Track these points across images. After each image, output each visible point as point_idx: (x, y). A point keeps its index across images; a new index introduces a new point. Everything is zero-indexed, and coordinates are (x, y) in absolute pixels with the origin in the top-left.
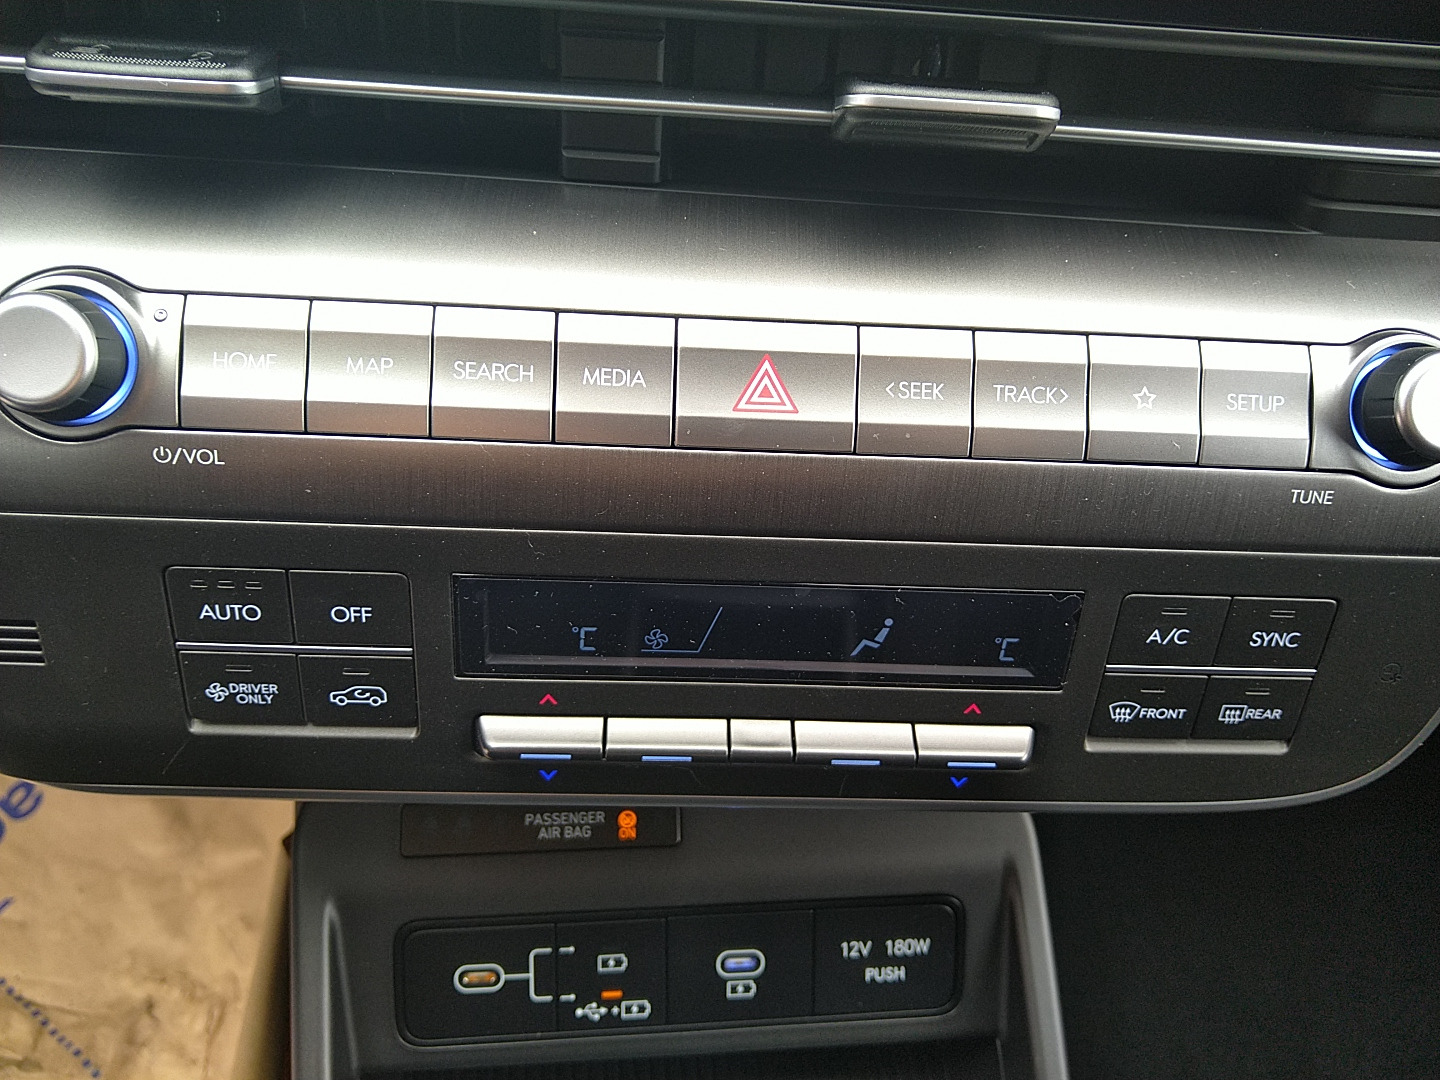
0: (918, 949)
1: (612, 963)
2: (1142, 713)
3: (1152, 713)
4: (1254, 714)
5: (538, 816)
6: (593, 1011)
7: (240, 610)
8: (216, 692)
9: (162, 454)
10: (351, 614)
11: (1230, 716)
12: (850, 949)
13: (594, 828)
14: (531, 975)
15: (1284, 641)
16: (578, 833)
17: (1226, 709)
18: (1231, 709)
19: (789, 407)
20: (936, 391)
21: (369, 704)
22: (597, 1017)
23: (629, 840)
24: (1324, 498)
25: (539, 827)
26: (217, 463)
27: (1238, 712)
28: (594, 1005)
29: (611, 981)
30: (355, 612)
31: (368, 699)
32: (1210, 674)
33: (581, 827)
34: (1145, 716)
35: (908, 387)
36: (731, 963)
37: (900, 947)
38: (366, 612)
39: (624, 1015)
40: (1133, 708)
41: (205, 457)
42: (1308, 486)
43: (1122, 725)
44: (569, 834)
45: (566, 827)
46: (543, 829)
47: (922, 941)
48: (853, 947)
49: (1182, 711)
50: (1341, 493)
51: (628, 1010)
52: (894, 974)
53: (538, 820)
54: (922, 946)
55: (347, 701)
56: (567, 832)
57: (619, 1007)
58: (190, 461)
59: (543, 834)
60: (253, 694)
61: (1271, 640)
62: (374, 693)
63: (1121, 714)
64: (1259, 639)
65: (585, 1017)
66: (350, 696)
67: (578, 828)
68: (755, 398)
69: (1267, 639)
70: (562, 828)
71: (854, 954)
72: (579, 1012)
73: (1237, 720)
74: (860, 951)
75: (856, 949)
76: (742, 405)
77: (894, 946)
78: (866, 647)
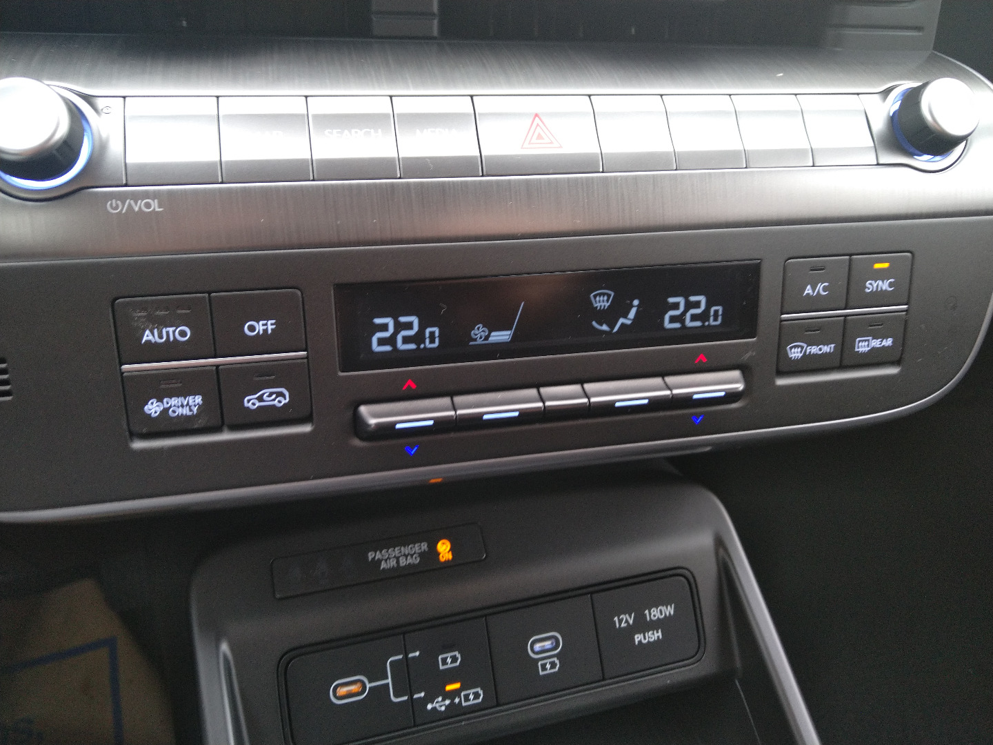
0: (668, 614)
1: (449, 660)
2: (808, 351)
3: (814, 350)
4: (876, 343)
5: (378, 553)
6: (440, 704)
7: (174, 332)
8: (153, 408)
9: (114, 205)
10: (260, 327)
11: (863, 346)
12: (620, 621)
13: (422, 555)
14: (389, 680)
15: (884, 285)
16: (410, 560)
17: (859, 341)
18: (863, 341)
19: (556, 145)
21: (274, 406)
22: (443, 708)
23: (447, 562)
25: (380, 561)
26: (157, 209)
27: (867, 343)
28: (440, 699)
29: (451, 676)
30: (263, 325)
31: (274, 400)
32: (846, 316)
33: (412, 556)
34: (810, 352)
36: (538, 647)
37: (655, 613)
38: (272, 324)
39: (464, 704)
40: (802, 347)
41: (148, 206)
43: (797, 361)
44: (403, 562)
45: (401, 558)
46: (383, 562)
47: (669, 607)
48: (622, 619)
49: (833, 346)
51: (467, 698)
52: (654, 636)
53: (378, 556)
54: (669, 610)
55: (258, 404)
56: (401, 562)
57: (460, 697)
58: (137, 209)
59: (383, 565)
60: (182, 406)
61: (877, 286)
62: (280, 394)
63: (795, 353)
64: (872, 286)
65: (434, 709)
66: (260, 399)
67: (409, 557)
68: (534, 140)
69: (875, 285)
70: (398, 559)
71: (623, 625)
72: (429, 707)
73: (867, 349)
74: (627, 621)
75: (625, 620)
76: (526, 145)
77: (650, 614)
78: (623, 325)
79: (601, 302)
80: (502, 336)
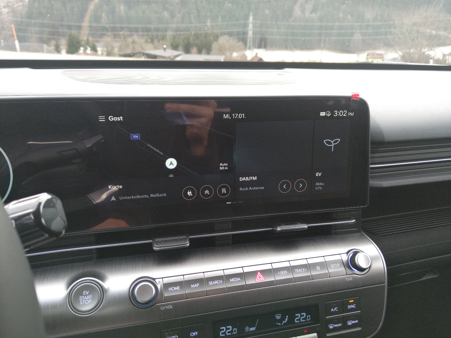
3: (336, 326)
4: (353, 322)
9: (162, 307)
10: (194, 334)
11: (350, 323)
17: (348, 322)
19: (264, 279)
20: (286, 272)
24: (351, 279)
26: (171, 308)
32: (343, 315)
35: (282, 272)
38: (197, 333)
40: (333, 325)
42: (348, 278)
49: (341, 324)
50: (354, 278)
58: (167, 308)
63: (331, 327)
69: (350, 307)
76: (257, 280)
78: (284, 323)
79: (278, 317)
80: (253, 329)
